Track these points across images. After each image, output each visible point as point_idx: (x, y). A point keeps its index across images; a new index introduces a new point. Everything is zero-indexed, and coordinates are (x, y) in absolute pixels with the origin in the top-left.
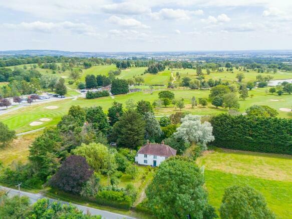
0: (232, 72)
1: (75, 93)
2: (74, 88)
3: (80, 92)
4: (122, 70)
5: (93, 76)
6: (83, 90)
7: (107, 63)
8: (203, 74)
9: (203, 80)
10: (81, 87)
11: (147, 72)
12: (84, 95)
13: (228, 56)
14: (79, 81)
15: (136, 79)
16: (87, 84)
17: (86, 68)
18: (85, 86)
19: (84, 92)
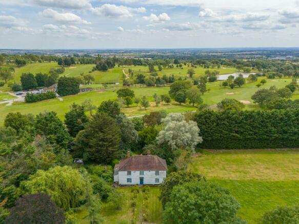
0: (182, 68)
1: (8, 96)
2: (6, 91)
3: (15, 95)
4: (66, 68)
5: (30, 75)
6: (19, 92)
7: (45, 60)
8: (156, 71)
9: (157, 77)
10: (15, 89)
11: (96, 70)
12: (21, 99)
13: (171, 54)
14: (12, 81)
15: (85, 77)
16: (23, 85)
17: (19, 67)
18: (22, 88)
19: (20, 94)
